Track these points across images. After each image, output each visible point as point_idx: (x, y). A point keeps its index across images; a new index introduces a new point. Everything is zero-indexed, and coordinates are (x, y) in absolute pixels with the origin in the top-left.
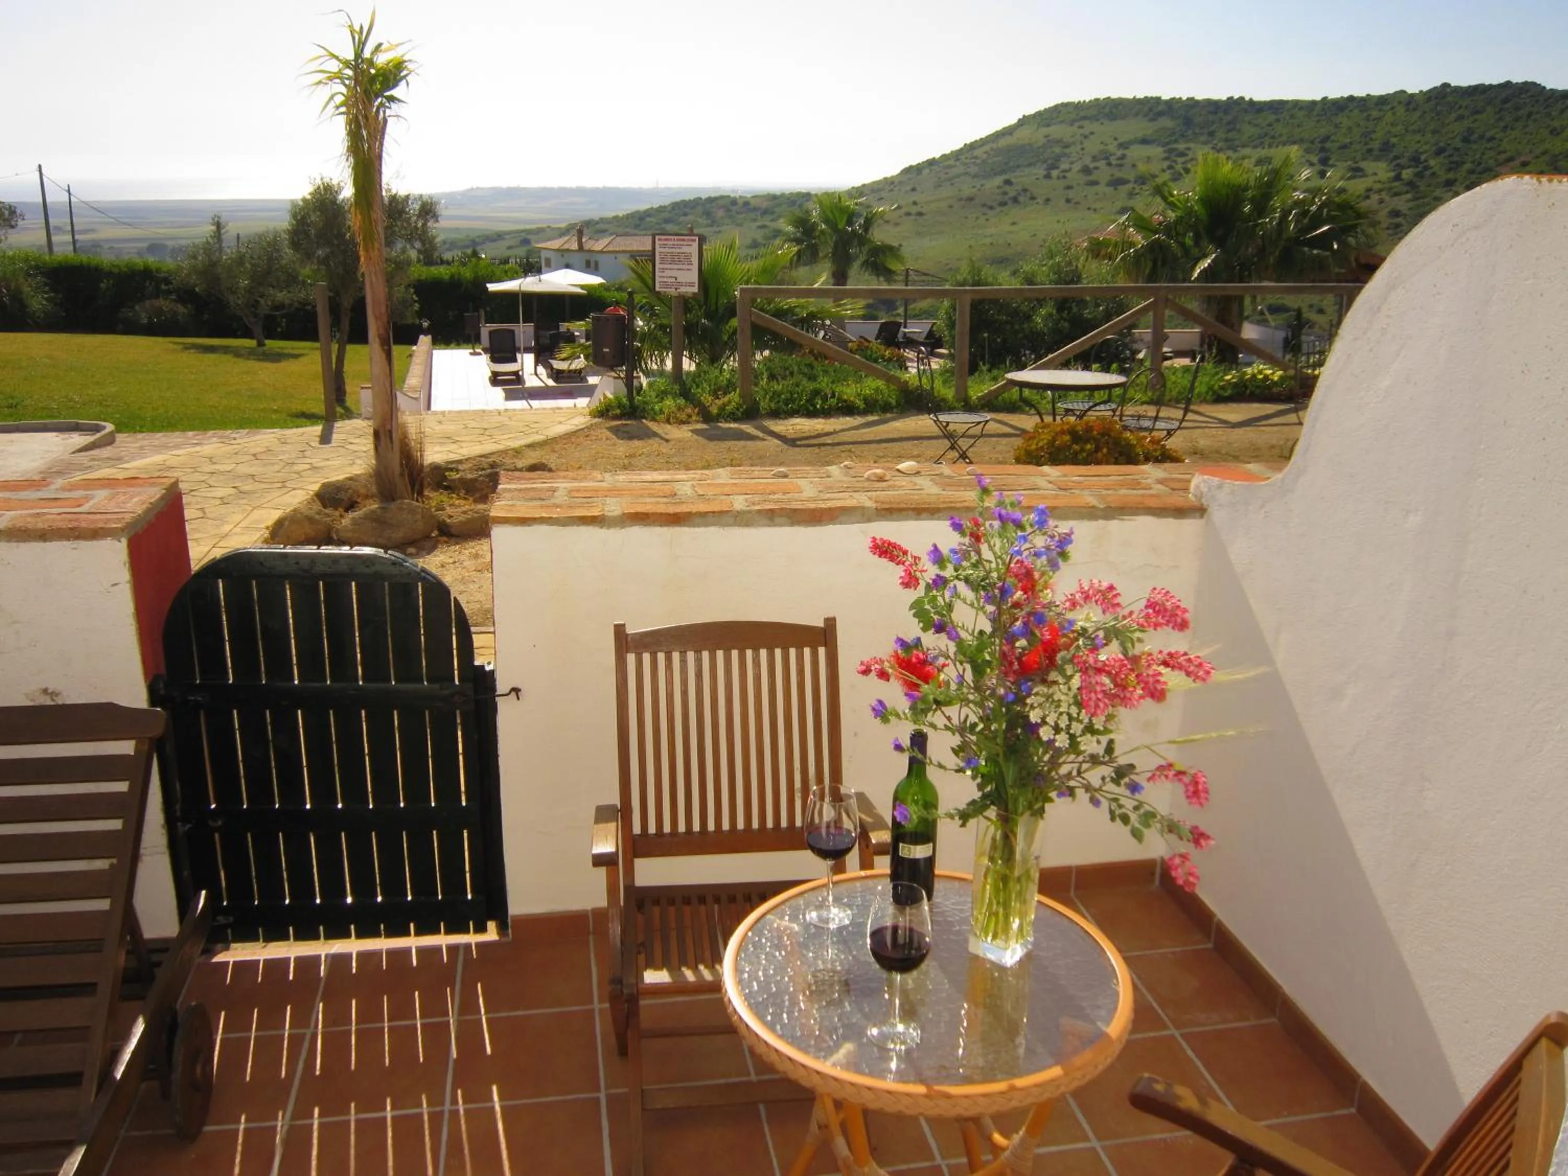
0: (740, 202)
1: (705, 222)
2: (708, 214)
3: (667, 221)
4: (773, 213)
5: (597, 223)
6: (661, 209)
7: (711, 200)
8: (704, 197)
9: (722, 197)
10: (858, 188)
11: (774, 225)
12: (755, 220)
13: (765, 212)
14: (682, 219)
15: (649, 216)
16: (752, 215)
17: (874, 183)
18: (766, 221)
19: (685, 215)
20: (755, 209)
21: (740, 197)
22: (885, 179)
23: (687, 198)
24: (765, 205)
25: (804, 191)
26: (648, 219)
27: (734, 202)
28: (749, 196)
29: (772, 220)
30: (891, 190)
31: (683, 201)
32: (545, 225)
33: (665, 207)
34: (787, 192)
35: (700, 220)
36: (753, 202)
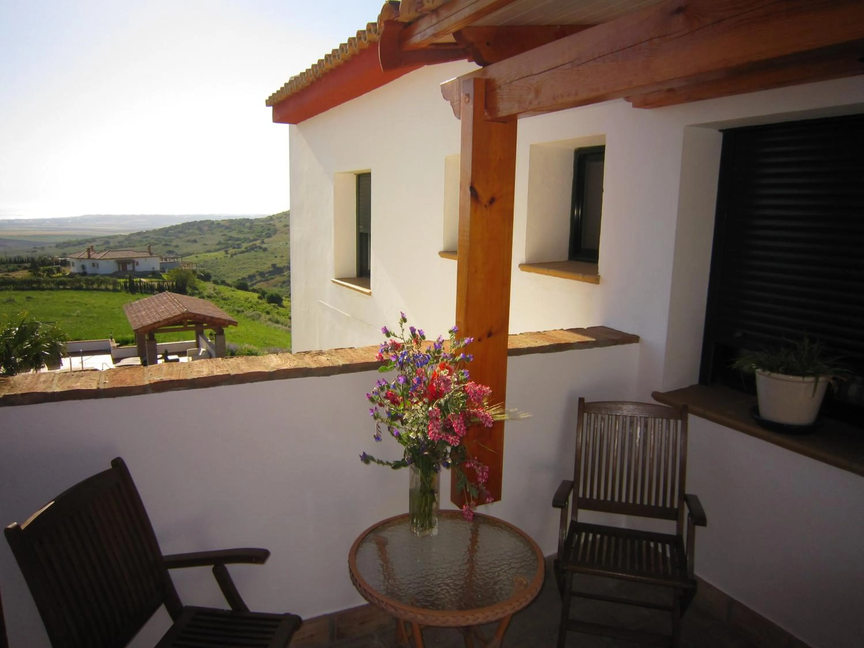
0: (215, 223)
1: (198, 233)
2: (200, 229)
3: (180, 232)
4: (231, 228)
5: (145, 233)
6: (177, 227)
7: (201, 222)
8: (198, 220)
9: (207, 221)
10: (271, 216)
11: (230, 234)
12: (221, 232)
13: (227, 228)
14: (187, 231)
15: (171, 230)
16: (221, 229)
17: (278, 214)
18: (226, 232)
19: (189, 229)
20: (223, 226)
21: (216, 221)
22: (283, 212)
23: (190, 221)
24: (227, 224)
25: (246, 218)
26: (170, 231)
27: (212, 223)
28: (220, 220)
29: (229, 232)
30: (286, 218)
31: (188, 223)
32: (118, 234)
33: (179, 225)
34: (238, 218)
35: (196, 232)
36: (222, 223)
